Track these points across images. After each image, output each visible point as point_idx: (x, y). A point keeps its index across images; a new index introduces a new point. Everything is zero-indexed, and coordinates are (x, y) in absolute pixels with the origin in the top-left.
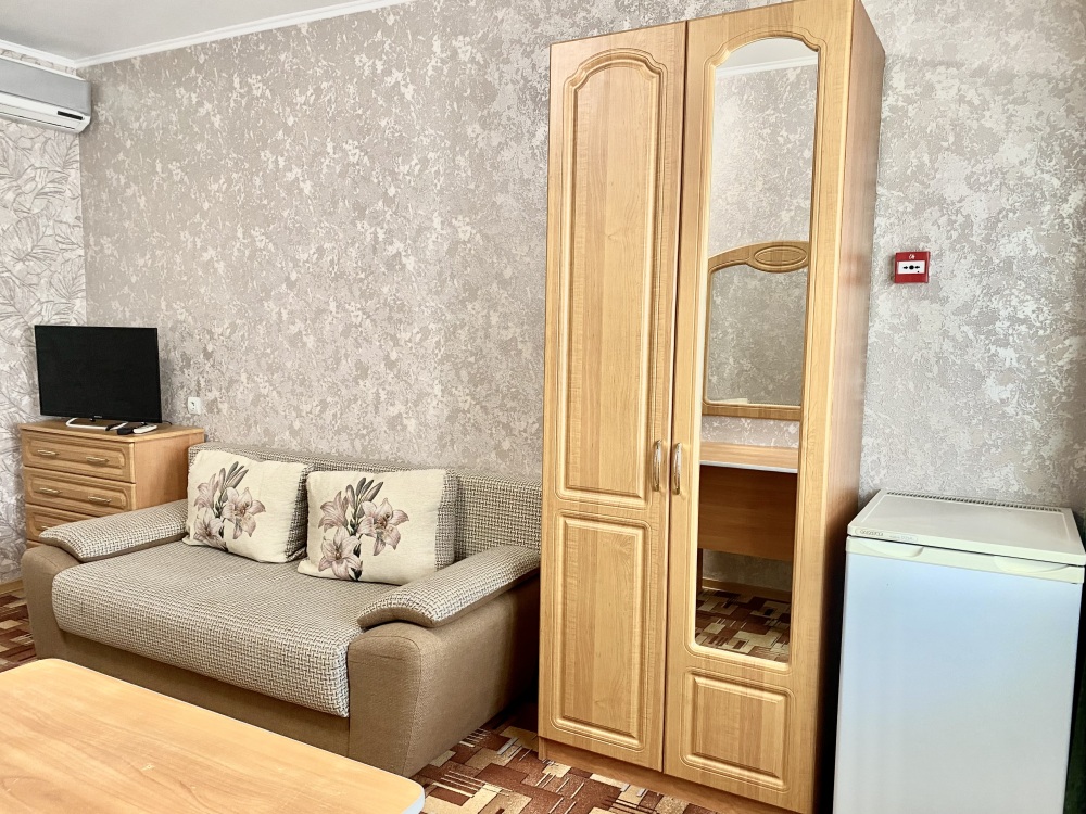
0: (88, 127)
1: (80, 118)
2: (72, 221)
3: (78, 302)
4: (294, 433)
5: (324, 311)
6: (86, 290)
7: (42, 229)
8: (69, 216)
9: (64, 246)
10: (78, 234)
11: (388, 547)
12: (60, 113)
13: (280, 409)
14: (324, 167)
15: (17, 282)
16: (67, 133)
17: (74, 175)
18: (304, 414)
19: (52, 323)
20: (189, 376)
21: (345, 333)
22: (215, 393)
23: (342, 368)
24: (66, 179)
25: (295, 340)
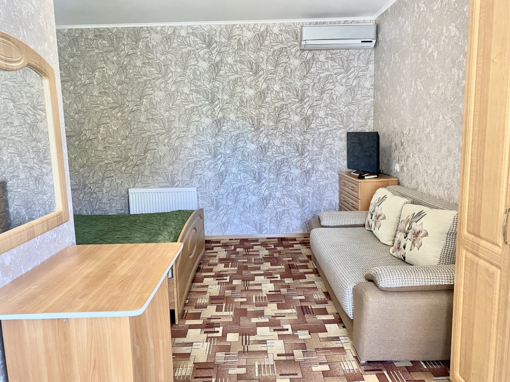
0: (376, 44)
1: (371, 42)
2: (369, 87)
3: (369, 121)
4: (425, 184)
5: (438, 120)
6: (373, 116)
7: (356, 92)
8: (368, 85)
9: (365, 98)
10: (372, 92)
11: (416, 248)
12: (362, 42)
13: (421, 172)
14: (442, 41)
15: (345, 115)
16: (369, 49)
17: (371, 66)
18: (429, 175)
19: (358, 131)
20: (395, 154)
21: (445, 132)
22: (403, 163)
23: (442, 150)
24: (367, 69)
25: (428, 135)
